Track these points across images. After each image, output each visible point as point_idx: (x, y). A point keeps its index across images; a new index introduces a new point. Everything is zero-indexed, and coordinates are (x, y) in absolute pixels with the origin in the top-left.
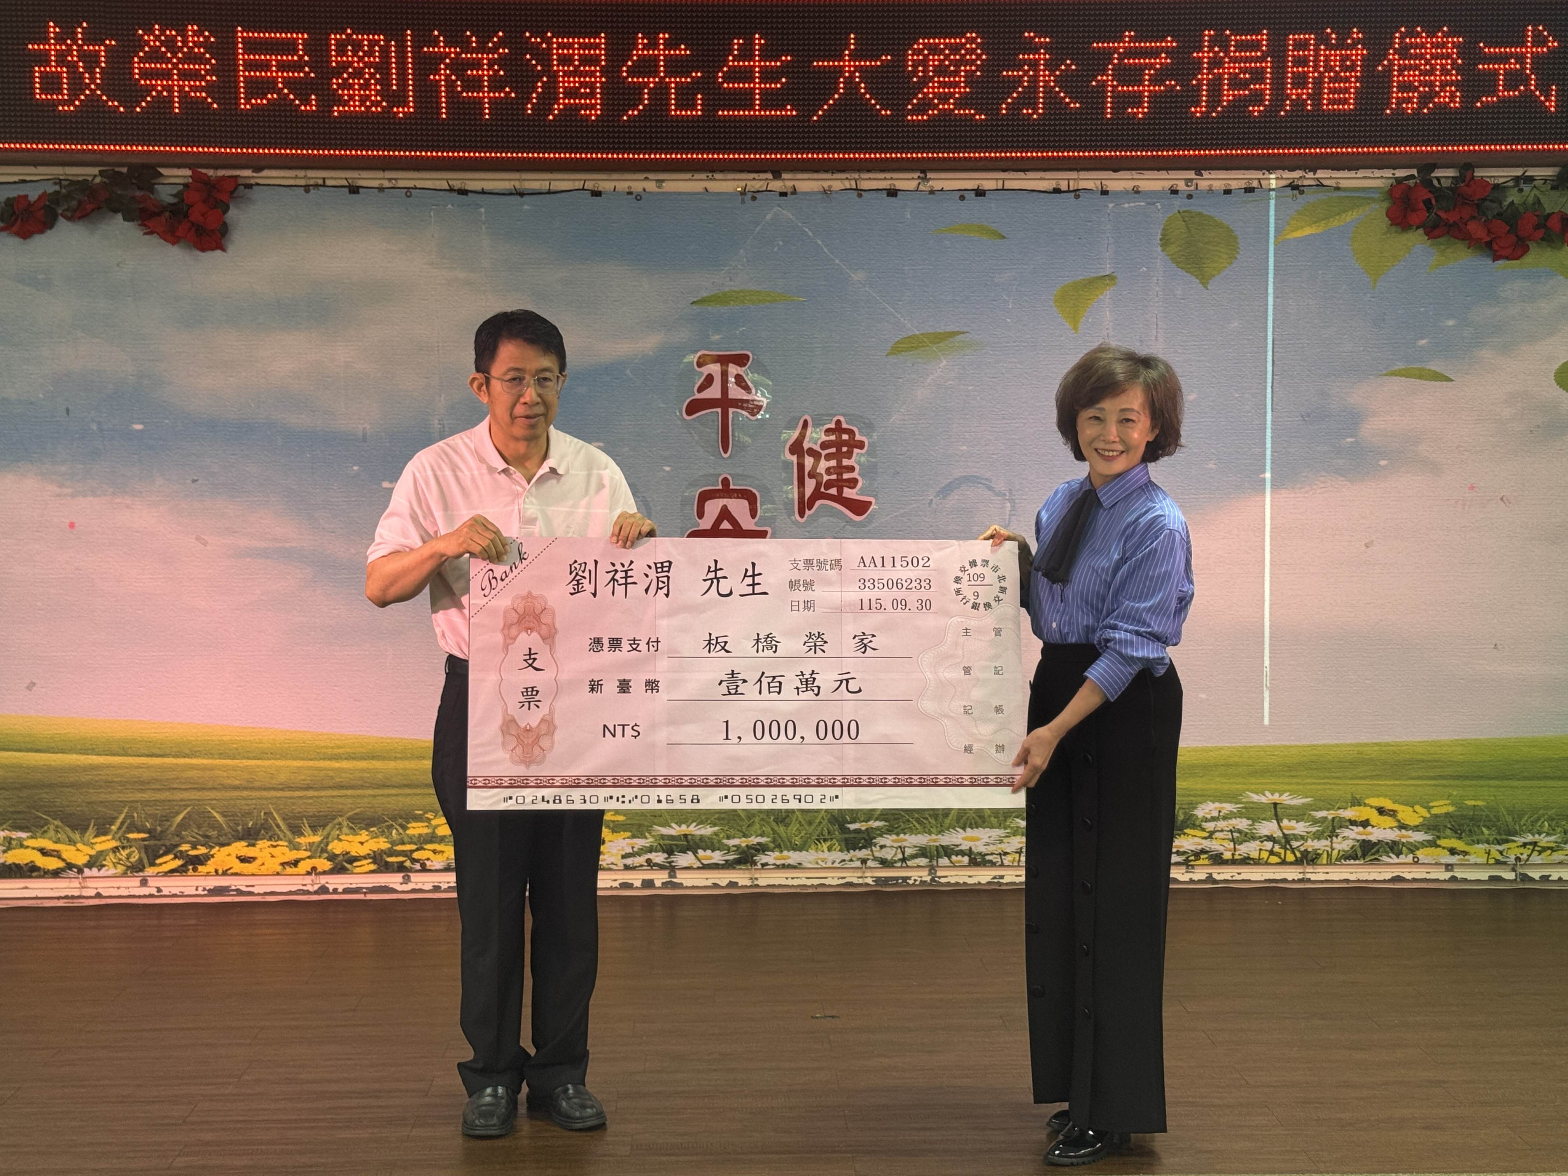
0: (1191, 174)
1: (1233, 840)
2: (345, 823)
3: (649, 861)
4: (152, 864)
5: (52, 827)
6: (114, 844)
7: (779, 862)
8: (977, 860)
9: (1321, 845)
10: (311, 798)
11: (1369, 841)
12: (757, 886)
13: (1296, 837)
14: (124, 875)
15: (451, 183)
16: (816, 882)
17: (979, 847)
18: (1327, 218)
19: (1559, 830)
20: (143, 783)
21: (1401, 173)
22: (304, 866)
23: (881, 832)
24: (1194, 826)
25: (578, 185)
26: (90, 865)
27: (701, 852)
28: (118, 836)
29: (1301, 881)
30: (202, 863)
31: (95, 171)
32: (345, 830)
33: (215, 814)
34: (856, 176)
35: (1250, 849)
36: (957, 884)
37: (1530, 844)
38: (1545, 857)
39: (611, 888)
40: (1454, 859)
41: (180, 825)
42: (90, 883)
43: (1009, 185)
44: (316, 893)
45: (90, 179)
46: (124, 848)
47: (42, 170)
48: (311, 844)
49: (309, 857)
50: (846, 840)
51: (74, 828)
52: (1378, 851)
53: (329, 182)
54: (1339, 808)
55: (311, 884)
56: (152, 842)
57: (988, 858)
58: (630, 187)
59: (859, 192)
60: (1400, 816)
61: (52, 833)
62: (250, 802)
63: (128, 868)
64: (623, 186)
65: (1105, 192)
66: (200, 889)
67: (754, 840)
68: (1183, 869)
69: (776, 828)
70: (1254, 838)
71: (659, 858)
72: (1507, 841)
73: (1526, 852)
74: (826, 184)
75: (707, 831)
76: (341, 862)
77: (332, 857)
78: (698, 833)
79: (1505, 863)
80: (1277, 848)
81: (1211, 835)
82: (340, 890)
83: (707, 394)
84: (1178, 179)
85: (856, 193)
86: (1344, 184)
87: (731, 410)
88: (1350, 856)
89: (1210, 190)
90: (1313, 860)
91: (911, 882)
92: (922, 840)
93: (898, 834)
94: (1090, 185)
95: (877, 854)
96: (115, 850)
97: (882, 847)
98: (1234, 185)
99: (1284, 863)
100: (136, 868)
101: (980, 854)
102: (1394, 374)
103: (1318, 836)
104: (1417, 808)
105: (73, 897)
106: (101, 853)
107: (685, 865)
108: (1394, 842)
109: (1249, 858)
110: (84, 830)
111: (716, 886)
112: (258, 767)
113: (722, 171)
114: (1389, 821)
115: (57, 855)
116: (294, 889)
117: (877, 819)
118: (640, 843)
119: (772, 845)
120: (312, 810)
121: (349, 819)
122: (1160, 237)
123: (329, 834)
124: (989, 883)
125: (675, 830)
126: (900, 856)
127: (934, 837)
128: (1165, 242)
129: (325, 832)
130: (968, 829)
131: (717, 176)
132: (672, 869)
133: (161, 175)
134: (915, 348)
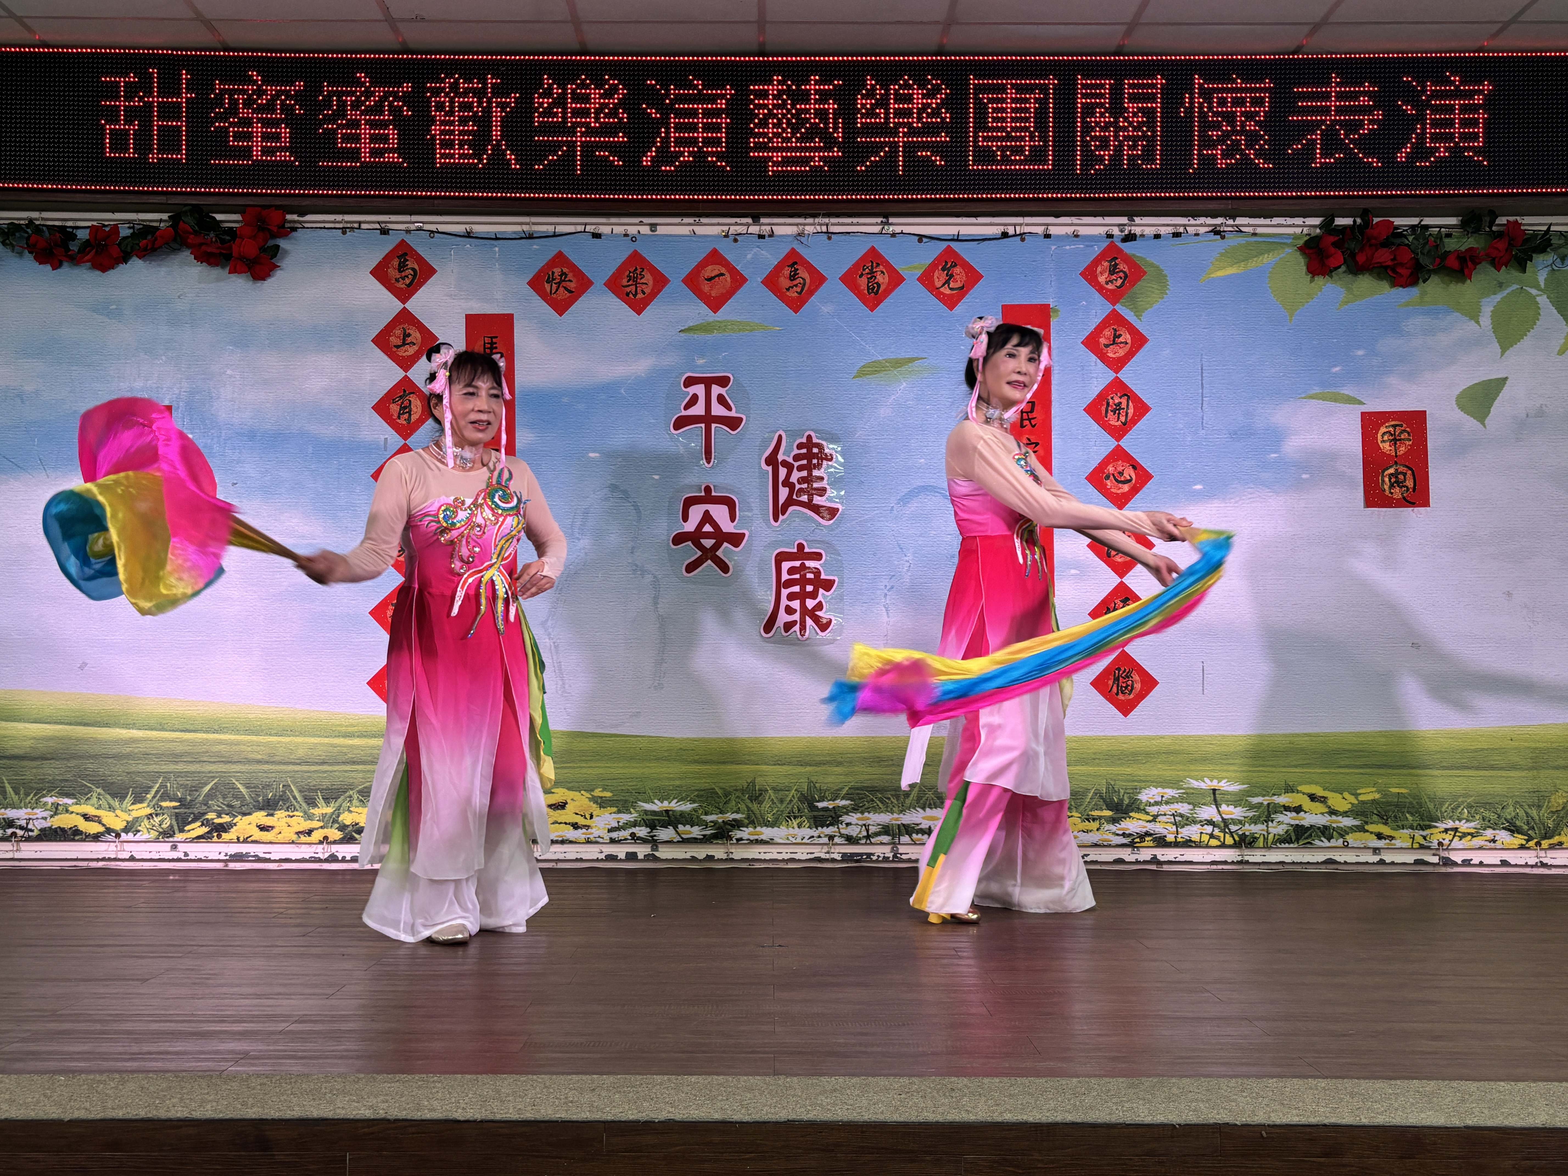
0: (1124, 220)
1: (1175, 824)
2: (355, 796)
3: (633, 835)
4: (182, 831)
5: (95, 795)
6: (149, 811)
7: (752, 838)
9: (1257, 829)
10: (325, 772)
11: (1303, 826)
12: (732, 860)
13: (1234, 822)
14: (156, 841)
15: (468, 227)
16: (787, 857)
18: (1246, 260)
19: (1477, 817)
20: (176, 755)
21: (1310, 221)
22: (317, 836)
23: (847, 811)
24: (1138, 810)
25: (580, 228)
26: (126, 830)
27: (681, 828)
28: (152, 804)
29: (1239, 862)
30: (226, 832)
31: (165, 216)
32: (355, 802)
33: (239, 786)
34: (826, 220)
35: (1191, 832)
37: (1452, 829)
38: (1466, 842)
39: (597, 860)
40: (1381, 844)
41: (207, 795)
42: (126, 847)
43: (962, 230)
44: (326, 861)
46: (157, 815)
48: (324, 815)
49: (321, 827)
50: (815, 817)
51: (114, 795)
52: (1311, 835)
53: (363, 225)
54: (1274, 795)
55: (322, 852)
56: (182, 810)
58: (626, 230)
59: (829, 235)
60: (1330, 802)
61: (94, 800)
62: (270, 775)
63: (160, 833)
64: (619, 229)
65: (1047, 236)
66: (223, 855)
67: (730, 816)
68: (1129, 850)
69: (750, 805)
70: (1195, 822)
71: (642, 832)
72: (1430, 827)
73: (1448, 837)
74: (799, 228)
75: (687, 807)
76: (350, 832)
77: (342, 828)
78: (678, 809)
79: (1428, 848)
80: (1217, 832)
81: (1155, 818)
82: (348, 858)
83: (692, 411)
84: (1114, 225)
85: (827, 236)
86: (1260, 230)
87: (713, 426)
88: (1285, 840)
89: (1142, 235)
90: (1250, 843)
91: (874, 858)
92: (884, 818)
93: (862, 813)
94: (1034, 229)
95: (843, 831)
96: (150, 817)
97: (848, 824)
98: (1163, 230)
99: (1223, 846)
100: (167, 834)
102: (1312, 397)
103: (1254, 821)
104: (1346, 795)
105: (109, 860)
106: (137, 820)
107: (667, 839)
108: (1325, 827)
109: (1190, 841)
110: (122, 798)
111: (693, 859)
112: (279, 742)
113: (708, 216)
114: (1319, 807)
115: (98, 820)
116: (307, 857)
117: (843, 798)
118: (625, 818)
119: (746, 821)
120: (326, 784)
121: (359, 792)
123: (340, 806)
125: (657, 806)
126: (865, 833)
127: (895, 815)
129: (337, 804)
130: (928, 810)
131: (703, 219)
134: (879, 372)
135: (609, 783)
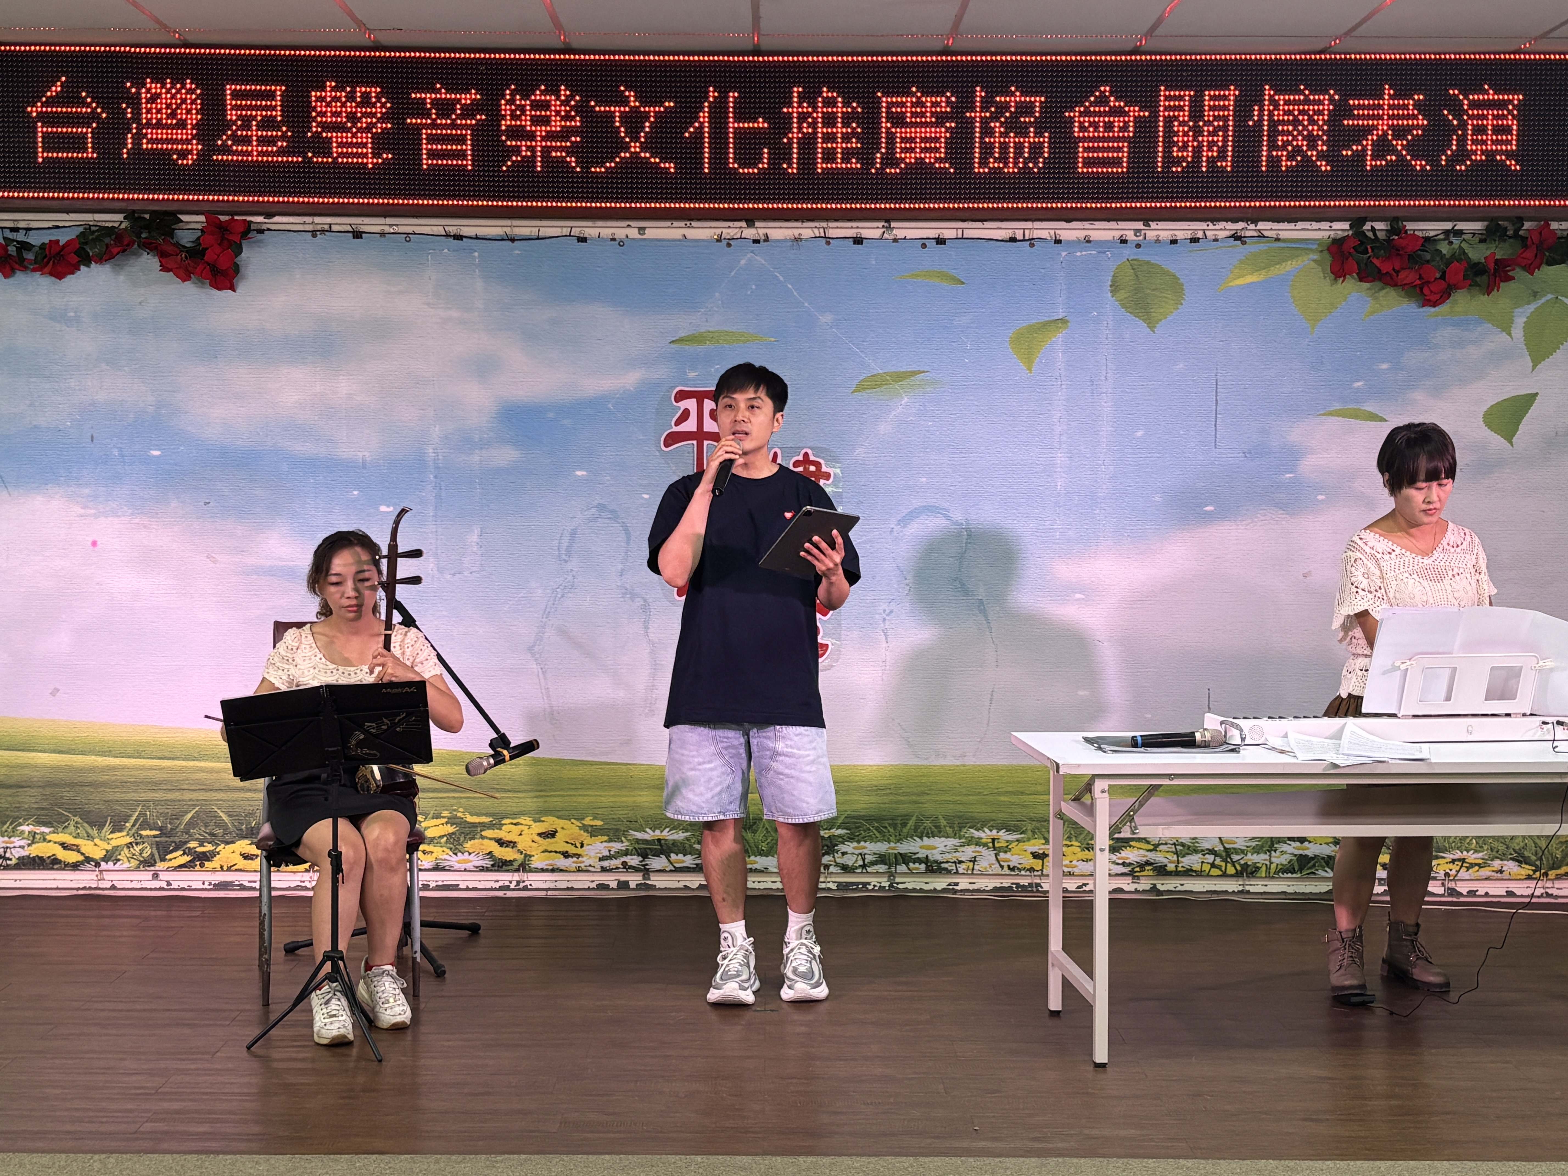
0: (1139, 225)
1: (1176, 853)
3: (624, 864)
4: (163, 860)
5: (72, 823)
6: (128, 840)
8: (934, 868)
9: (1260, 859)
11: (1306, 856)
13: (1237, 851)
14: (137, 869)
15: (447, 228)
17: (936, 856)
18: (1267, 267)
19: (1486, 847)
20: (156, 783)
21: (1337, 225)
23: (843, 840)
24: (1140, 839)
25: (565, 231)
26: (106, 859)
27: (673, 856)
28: (131, 833)
29: (1240, 892)
30: (209, 860)
31: (120, 217)
33: (221, 814)
34: (824, 224)
35: (1192, 861)
36: (914, 890)
37: (1459, 860)
38: (1473, 873)
39: (589, 889)
41: (188, 823)
42: (106, 876)
43: (968, 233)
45: (116, 225)
46: (137, 844)
47: (73, 216)
51: (92, 824)
52: (1314, 865)
53: (334, 228)
56: (163, 839)
57: (943, 865)
58: (613, 234)
59: (828, 240)
61: (72, 828)
62: (253, 803)
63: (141, 862)
64: (606, 233)
65: (1058, 242)
66: (207, 883)
68: (1129, 879)
70: (1196, 851)
71: (634, 861)
73: (1455, 868)
74: (796, 232)
75: (679, 836)
78: (670, 838)
80: (1218, 861)
81: (1156, 848)
83: (683, 427)
84: (1127, 229)
85: (824, 241)
86: (1283, 235)
87: (706, 443)
88: (1288, 869)
89: (1158, 241)
90: (1252, 873)
91: (870, 887)
92: (881, 847)
93: (858, 842)
94: (1044, 234)
95: (838, 860)
96: (129, 845)
97: (844, 854)
98: (1180, 235)
99: (1225, 875)
100: (148, 863)
101: (936, 862)
102: (1330, 414)
103: (1257, 850)
105: (90, 888)
106: (116, 848)
107: (659, 868)
109: (1192, 870)
110: (101, 827)
111: (686, 888)
113: (699, 220)
115: (77, 849)
116: (293, 885)
117: (839, 827)
118: (616, 846)
122: (1110, 283)
124: (944, 890)
125: (649, 835)
126: (861, 863)
127: (892, 844)
128: (1115, 288)
130: (925, 839)
131: (694, 224)
132: (646, 871)
133: (182, 221)
134: (880, 386)
135: (600, 811)
